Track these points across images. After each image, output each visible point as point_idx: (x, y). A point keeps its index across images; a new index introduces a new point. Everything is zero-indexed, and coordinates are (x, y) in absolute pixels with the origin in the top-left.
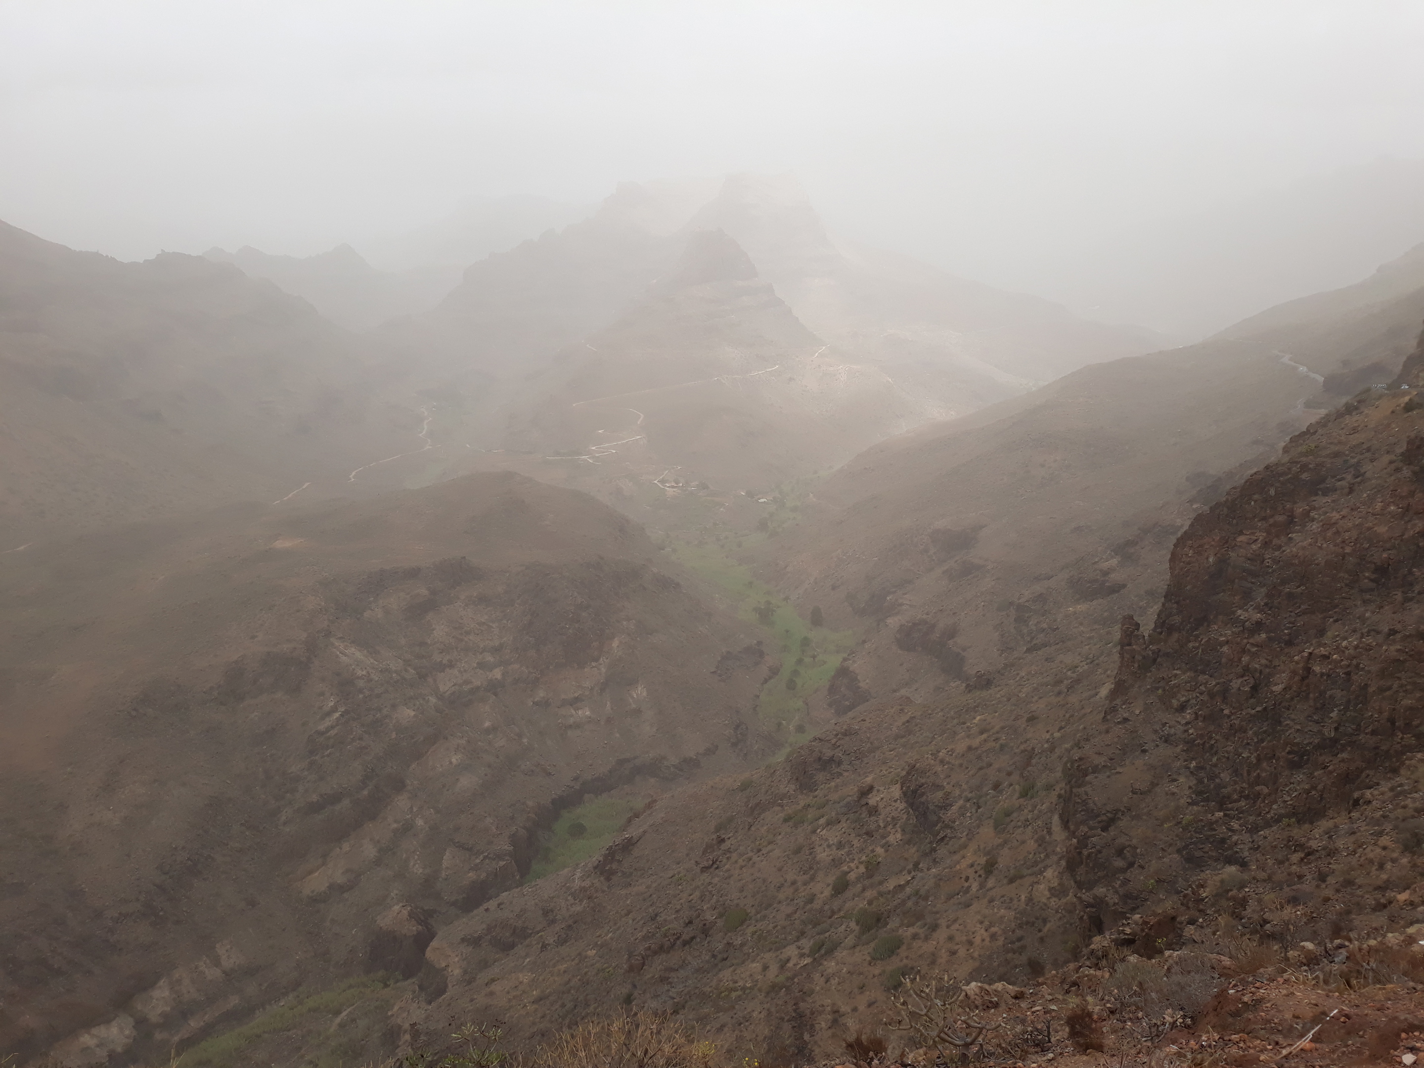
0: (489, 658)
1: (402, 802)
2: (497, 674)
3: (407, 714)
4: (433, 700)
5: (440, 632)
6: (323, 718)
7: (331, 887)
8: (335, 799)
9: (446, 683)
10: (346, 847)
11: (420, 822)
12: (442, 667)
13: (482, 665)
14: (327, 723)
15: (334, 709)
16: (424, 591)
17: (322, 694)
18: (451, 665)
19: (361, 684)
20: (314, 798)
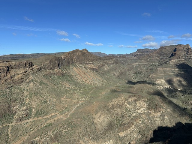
0: (144, 109)
1: (133, 126)
2: (146, 111)
3: (134, 115)
4: (137, 114)
5: (138, 104)
6: (124, 113)
7: (124, 136)
8: (125, 124)
9: (139, 111)
10: (126, 131)
11: (135, 130)
12: (138, 109)
13: (143, 110)
14: (124, 114)
15: (125, 112)
16: (136, 99)
17: (124, 110)
18: (139, 109)
19: (128, 110)
20: (123, 123)
